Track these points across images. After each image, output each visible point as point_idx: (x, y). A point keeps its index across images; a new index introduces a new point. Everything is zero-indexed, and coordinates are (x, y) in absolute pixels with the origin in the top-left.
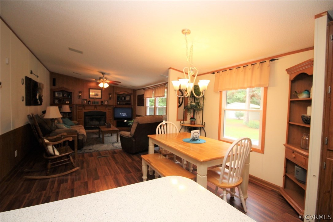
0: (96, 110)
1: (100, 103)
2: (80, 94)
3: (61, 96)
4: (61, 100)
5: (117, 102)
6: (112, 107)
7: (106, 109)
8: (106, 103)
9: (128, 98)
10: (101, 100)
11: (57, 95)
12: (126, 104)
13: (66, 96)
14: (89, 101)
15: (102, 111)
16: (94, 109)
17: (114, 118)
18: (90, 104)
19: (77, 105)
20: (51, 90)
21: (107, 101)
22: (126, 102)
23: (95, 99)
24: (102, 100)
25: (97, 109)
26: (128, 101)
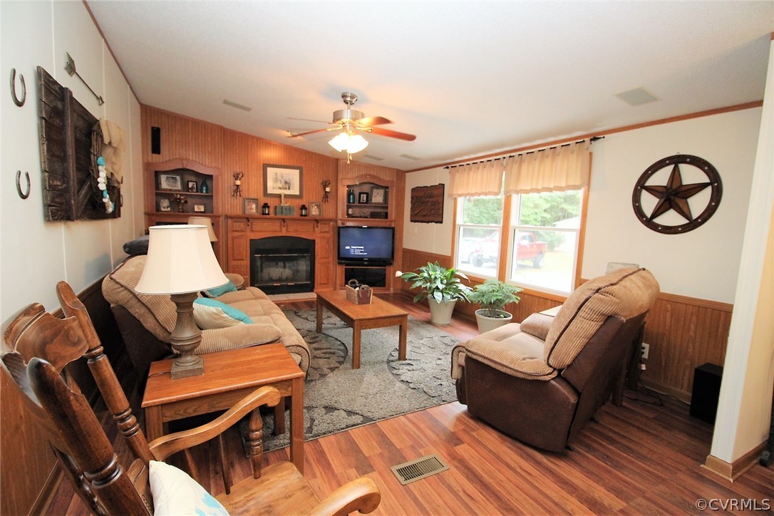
0: (284, 233)
1: (296, 214)
2: (238, 182)
3: (179, 186)
4: (180, 199)
5: (348, 207)
6: (331, 223)
7: (314, 231)
8: (314, 211)
9: (378, 197)
10: (299, 203)
11: (165, 184)
12: (373, 215)
13: (193, 187)
14: (266, 206)
15: (304, 236)
16: (281, 231)
17: (339, 258)
18: (268, 214)
19: (227, 217)
20: (147, 166)
21: (318, 206)
22: (372, 210)
23: (283, 197)
24: (304, 202)
25: (287, 231)
26: (377, 206)
